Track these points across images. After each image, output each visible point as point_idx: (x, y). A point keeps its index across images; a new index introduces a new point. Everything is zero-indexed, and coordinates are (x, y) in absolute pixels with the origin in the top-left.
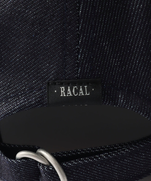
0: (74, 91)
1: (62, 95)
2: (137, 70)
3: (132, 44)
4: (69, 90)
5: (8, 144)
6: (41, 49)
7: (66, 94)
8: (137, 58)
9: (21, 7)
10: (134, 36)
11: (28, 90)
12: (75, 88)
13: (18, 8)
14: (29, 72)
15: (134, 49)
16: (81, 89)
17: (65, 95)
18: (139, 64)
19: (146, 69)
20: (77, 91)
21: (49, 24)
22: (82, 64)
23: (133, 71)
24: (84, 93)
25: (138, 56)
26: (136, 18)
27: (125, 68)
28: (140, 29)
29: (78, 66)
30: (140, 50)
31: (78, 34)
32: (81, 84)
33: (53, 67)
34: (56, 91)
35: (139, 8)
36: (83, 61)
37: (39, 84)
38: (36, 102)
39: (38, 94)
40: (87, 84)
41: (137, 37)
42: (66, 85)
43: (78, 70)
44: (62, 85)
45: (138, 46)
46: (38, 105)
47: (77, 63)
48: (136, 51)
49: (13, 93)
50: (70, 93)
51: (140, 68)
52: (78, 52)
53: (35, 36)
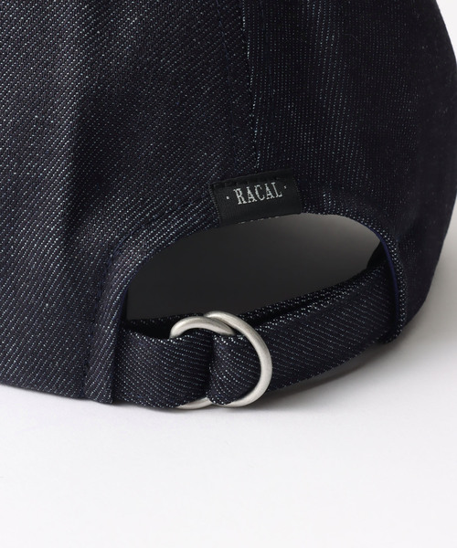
0: (257, 193)
1: (240, 203)
2: (341, 148)
3: (327, 103)
4: (249, 192)
5: (134, 320)
6: (192, 127)
7: (246, 200)
8: (339, 128)
9: (151, 53)
10: (329, 89)
11: (180, 204)
12: (258, 188)
13: (146, 57)
14: (173, 173)
15: (331, 113)
16: (267, 189)
17: (245, 202)
18: (343, 136)
19: (356, 145)
20: (262, 192)
21: (202, 78)
22: (262, 144)
23: (336, 151)
24: (274, 195)
25: (339, 124)
26: (328, 58)
27: (323, 148)
28: (336, 76)
29: (255, 150)
30: (341, 113)
31: (250, 93)
32: (265, 181)
33: (215, 156)
34: (228, 198)
35: (330, 42)
36: (263, 139)
37: (194, 191)
38: (202, 221)
39: (200, 208)
40: (274, 179)
41: (334, 91)
42: (243, 184)
43: (256, 156)
44: (235, 185)
45: (337, 107)
46: (206, 225)
47: (254, 144)
48: (336, 116)
49: (154, 213)
50: (252, 197)
51: (346, 144)
52: (253, 125)
53: (180, 104)
